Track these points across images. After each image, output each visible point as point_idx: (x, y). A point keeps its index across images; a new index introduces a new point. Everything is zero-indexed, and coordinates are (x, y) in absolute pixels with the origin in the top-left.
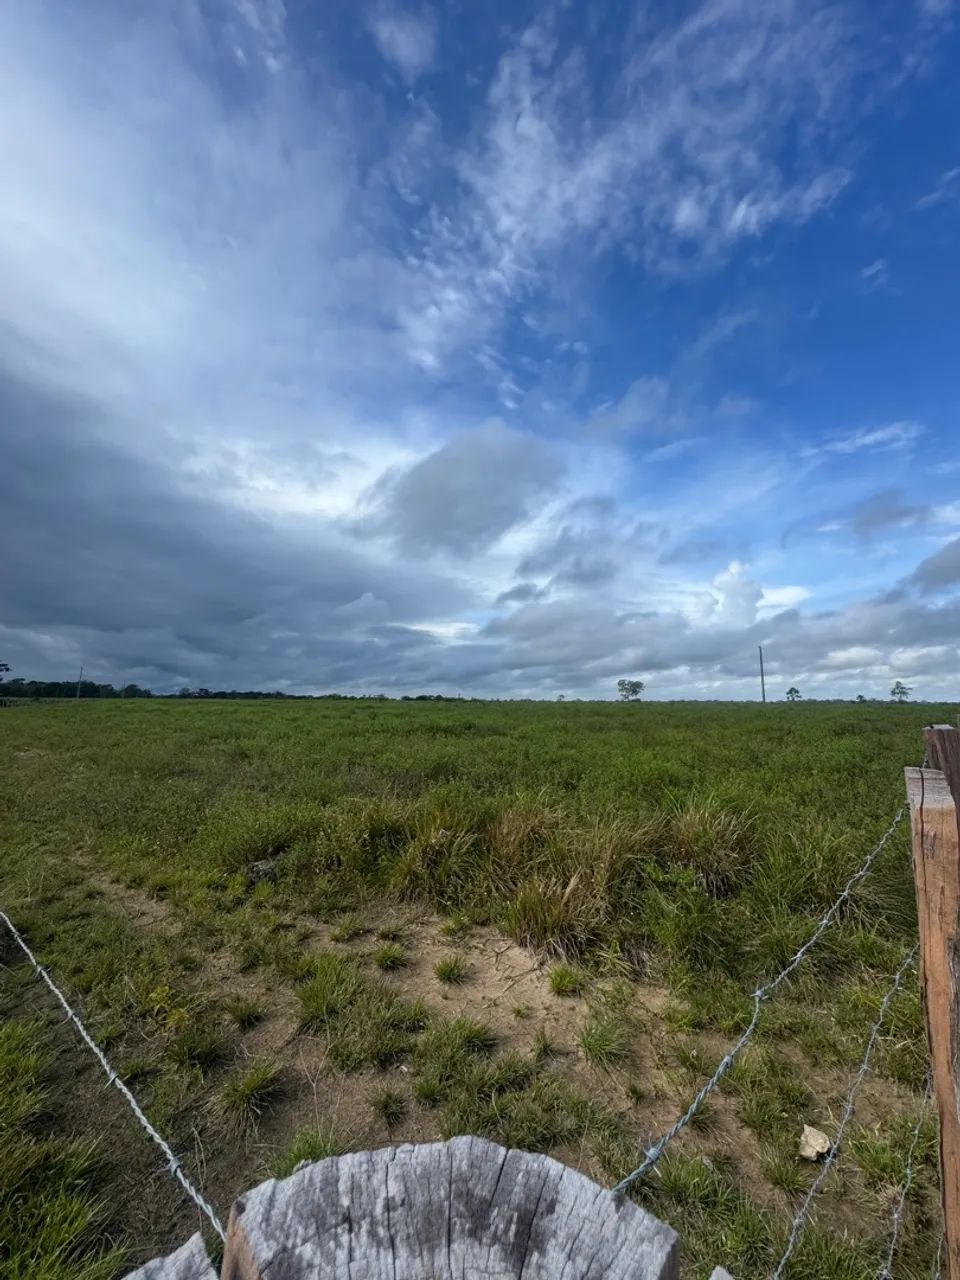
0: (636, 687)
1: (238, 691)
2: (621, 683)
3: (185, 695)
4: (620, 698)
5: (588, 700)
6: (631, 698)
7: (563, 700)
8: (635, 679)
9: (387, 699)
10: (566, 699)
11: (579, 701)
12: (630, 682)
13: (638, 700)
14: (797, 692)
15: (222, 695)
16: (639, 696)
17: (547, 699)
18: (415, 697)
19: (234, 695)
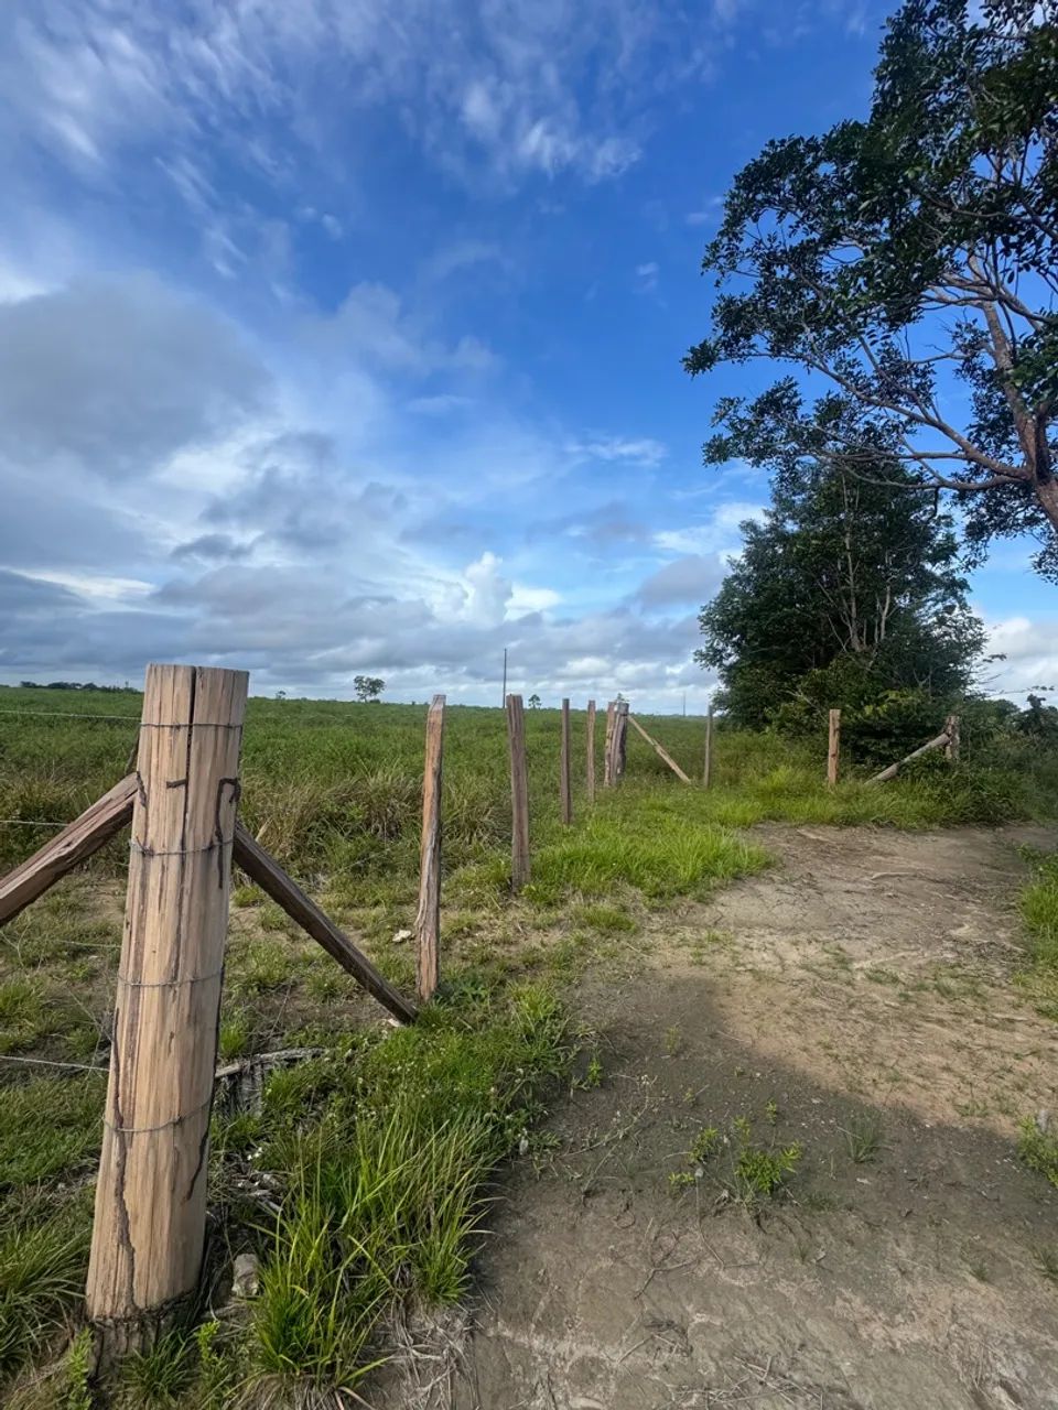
0: (375, 686)
2: (358, 680)
4: (357, 699)
5: (316, 699)
6: (369, 698)
7: (283, 696)
8: (374, 677)
10: (287, 697)
11: (305, 700)
12: (368, 679)
13: (377, 701)
14: (538, 699)
16: (378, 696)
17: (260, 696)
18: (46, 685)
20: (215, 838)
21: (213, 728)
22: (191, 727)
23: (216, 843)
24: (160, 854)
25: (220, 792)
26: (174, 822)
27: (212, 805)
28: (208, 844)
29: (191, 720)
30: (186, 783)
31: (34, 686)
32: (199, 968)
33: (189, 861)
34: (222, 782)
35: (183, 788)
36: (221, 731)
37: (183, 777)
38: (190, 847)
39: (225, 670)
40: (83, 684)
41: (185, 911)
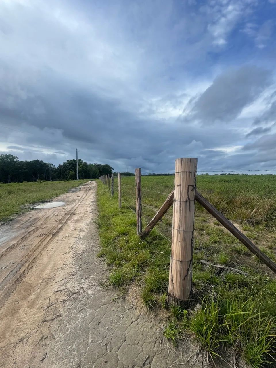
1: (163, 174)
3: (150, 175)
9: (209, 175)
15: (159, 175)
18: (219, 174)
19: (162, 175)
20: (188, 199)
21: (186, 173)
22: (181, 172)
23: (188, 200)
24: (177, 201)
25: (188, 188)
26: (179, 194)
27: (186, 191)
28: (186, 200)
29: (181, 171)
30: (180, 185)
31: (217, 175)
32: (185, 229)
33: (182, 203)
34: (189, 186)
35: (180, 186)
36: (188, 173)
37: (180, 184)
38: (182, 200)
39: (188, 158)
40: (228, 174)
41: (181, 214)
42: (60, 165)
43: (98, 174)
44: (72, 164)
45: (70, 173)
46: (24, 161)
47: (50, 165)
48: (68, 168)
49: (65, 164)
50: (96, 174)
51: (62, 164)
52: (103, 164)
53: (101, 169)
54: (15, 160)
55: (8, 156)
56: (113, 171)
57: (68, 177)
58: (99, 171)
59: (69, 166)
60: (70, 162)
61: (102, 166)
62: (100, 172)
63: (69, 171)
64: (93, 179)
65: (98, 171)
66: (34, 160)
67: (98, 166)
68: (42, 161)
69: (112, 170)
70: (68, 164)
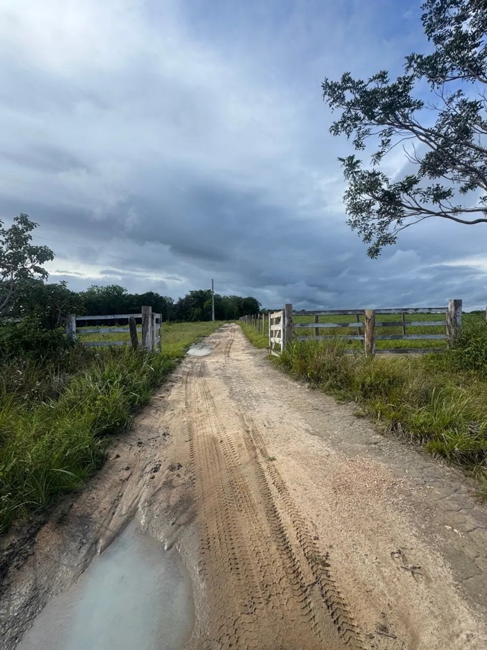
42: (180, 299)
43: (237, 313)
44: (198, 297)
45: (195, 312)
46: (134, 294)
47: (168, 299)
48: (193, 304)
49: (188, 297)
50: (233, 313)
51: (183, 297)
52: (244, 296)
53: (241, 305)
54: (124, 293)
55: (115, 287)
56: (260, 307)
57: (192, 317)
58: (238, 308)
59: (194, 300)
60: (195, 294)
61: (244, 299)
62: (240, 309)
63: (193, 308)
64: (229, 321)
65: (236, 309)
66: (147, 293)
67: (237, 300)
68: (157, 294)
69: (258, 307)
70: (193, 297)
